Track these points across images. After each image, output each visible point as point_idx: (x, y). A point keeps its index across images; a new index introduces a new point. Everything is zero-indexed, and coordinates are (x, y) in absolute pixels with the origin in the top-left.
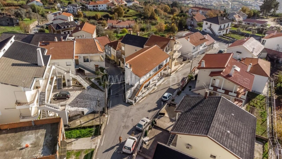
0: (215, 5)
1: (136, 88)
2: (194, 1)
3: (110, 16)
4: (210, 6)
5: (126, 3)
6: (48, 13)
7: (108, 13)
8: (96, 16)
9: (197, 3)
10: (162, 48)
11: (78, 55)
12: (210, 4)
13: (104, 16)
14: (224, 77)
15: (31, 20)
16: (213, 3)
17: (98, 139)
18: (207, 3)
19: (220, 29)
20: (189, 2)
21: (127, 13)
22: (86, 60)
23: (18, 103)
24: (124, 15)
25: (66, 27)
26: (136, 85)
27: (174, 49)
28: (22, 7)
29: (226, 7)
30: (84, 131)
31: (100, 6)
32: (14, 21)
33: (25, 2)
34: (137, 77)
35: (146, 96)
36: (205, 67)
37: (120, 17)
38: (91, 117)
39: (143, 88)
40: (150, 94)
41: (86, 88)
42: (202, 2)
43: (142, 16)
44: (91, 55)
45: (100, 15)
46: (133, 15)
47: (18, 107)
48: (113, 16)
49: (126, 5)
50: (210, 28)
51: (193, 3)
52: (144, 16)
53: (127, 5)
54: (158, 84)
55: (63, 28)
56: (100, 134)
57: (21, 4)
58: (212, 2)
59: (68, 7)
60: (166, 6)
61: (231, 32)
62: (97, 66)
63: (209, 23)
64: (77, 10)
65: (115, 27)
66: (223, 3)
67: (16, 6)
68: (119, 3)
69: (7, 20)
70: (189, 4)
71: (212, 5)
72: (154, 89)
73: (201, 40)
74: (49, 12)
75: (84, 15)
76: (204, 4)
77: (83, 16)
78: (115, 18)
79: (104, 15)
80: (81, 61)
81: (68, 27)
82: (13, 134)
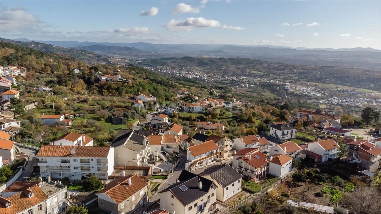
0: (362, 106)
1: (193, 163)
2: (330, 100)
3: (205, 117)
4: (354, 107)
5: (225, 105)
6: (147, 113)
7: (202, 115)
8: (191, 117)
9: (334, 103)
10: (216, 142)
11: (164, 143)
12: (353, 105)
13: (198, 118)
15: (134, 120)
16: (359, 104)
17: (165, 181)
18: (349, 104)
19: (283, 134)
20: (322, 101)
21: (222, 115)
22: (168, 147)
23: (134, 159)
24: (218, 117)
25: (160, 127)
26: (192, 161)
27: (225, 144)
28: (128, 109)
30: (159, 177)
31: (195, 108)
33: (130, 104)
35: (198, 169)
36: (236, 154)
37: (215, 118)
38: (164, 173)
39: (197, 165)
40: (201, 168)
41: (165, 162)
42: (342, 102)
43: (238, 119)
44: (171, 144)
45: (194, 116)
46: (228, 117)
47: (134, 161)
48: (207, 118)
49: (224, 106)
50: (275, 133)
51: (328, 103)
52: (240, 119)
53: (226, 107)
54: (208, 164)
55: (158, 127)
56: (167, 179)
57: (127, 106)
58: (358, 102)
59: (166, 108)
61: (297, 137)
62: (174, 151)
63: (274, 129)
64: (173, 111)
65: (204, 128)
66: (375, 104)
67: (123, 107)
68: (217, 105)
69: (118, 120)
70: (321, 104)
71: (357, 107)
72: (205, 166)
73: (253, 140)
74: (149, 113)
76: (344, 104)
77: (178, 117)
79: (199, 116)
80: (165, 147)
81: (162, 126)
82: (131, 171)
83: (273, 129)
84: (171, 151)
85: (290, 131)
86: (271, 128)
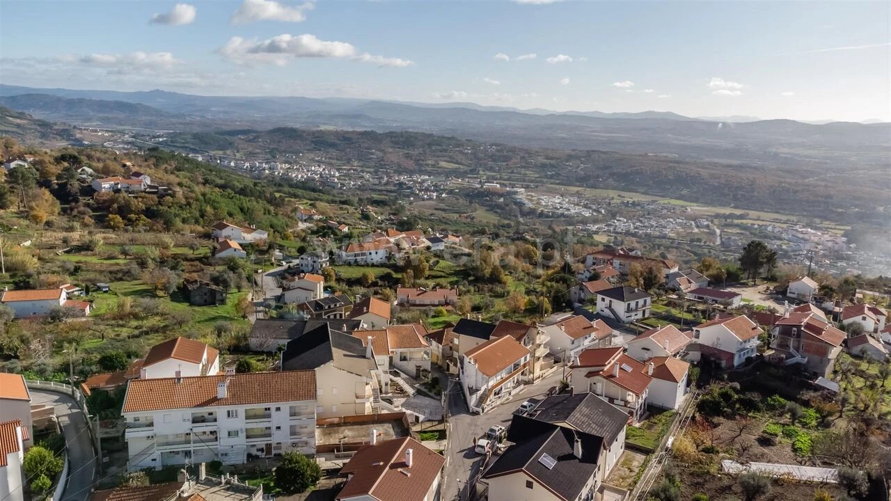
0: (672, 235)
1: (483, 394)
2: (610, 225)
3: (395, 276)
4: (659, 237)
5: (429, 244)
6: (257, 272)
7: (389, 270)
8: (365, 277)
9: (620, 230)
10: (519, 339)
11: (394, 350)
12: (658, 233)
13: (382, 278)
14: (604, 377)
15: (239, 291)
16: (667, 231)
17: (445, 442)
18: (649, 231)
19: (629, 310)
20: (596, 227)
21: (432, 270)
23: (357, 397)
24: (427, 273)
25: (333, 306)
26: (483, 389)
27: (538, 342)
28: (205, 264)
29: (705, 243)
30: (425, 435)
31: (370, 254)
32: (218, 297)
33: (209, 251)
34: (485, 376)
35: (498, 406)
36: (579, 364)
37: (419, 278)
38: (428, 424)
39: (492, 396)
40: (502, 404)
41: (411, 395)
42: (636, 228)
43: (469, 275)
44: (412, 349)
45: (372, 274)
46: (447, 274)
47: (358, 401)
48: (403, 278)
49: (428, 248)
50: (610, 307)
51: (609, 231)
52: (474, 276)
53: (432, 249)
54: (513, 393)
55: (327, 307)
56: (445, 438)
57: (202, 256)
58: (665, 227)
59: (302, 259)
60: (528, 248)
61: (653, 314)
62: (418, 368)
63: (607, 299)
64: (321, 266)
65: (413, 302)
66: (696, 230)
67: (191, 260)
68: (412, 245)
69: (205, 294)
70: (596, 233)
71: (664, 237)
72: (508, 399)
73: (584, 328)
74: (260, 271)
75: (336, 275)
76: (641, 232)
77: (334, 278)
78: (407, 281)
79: (381, 274)
80: (396, 360)
81: (335, 305)
82: (360, 427)
83: (603, 300)
84: (411, 366)
85: (641, 302)
86: (599, 297)
